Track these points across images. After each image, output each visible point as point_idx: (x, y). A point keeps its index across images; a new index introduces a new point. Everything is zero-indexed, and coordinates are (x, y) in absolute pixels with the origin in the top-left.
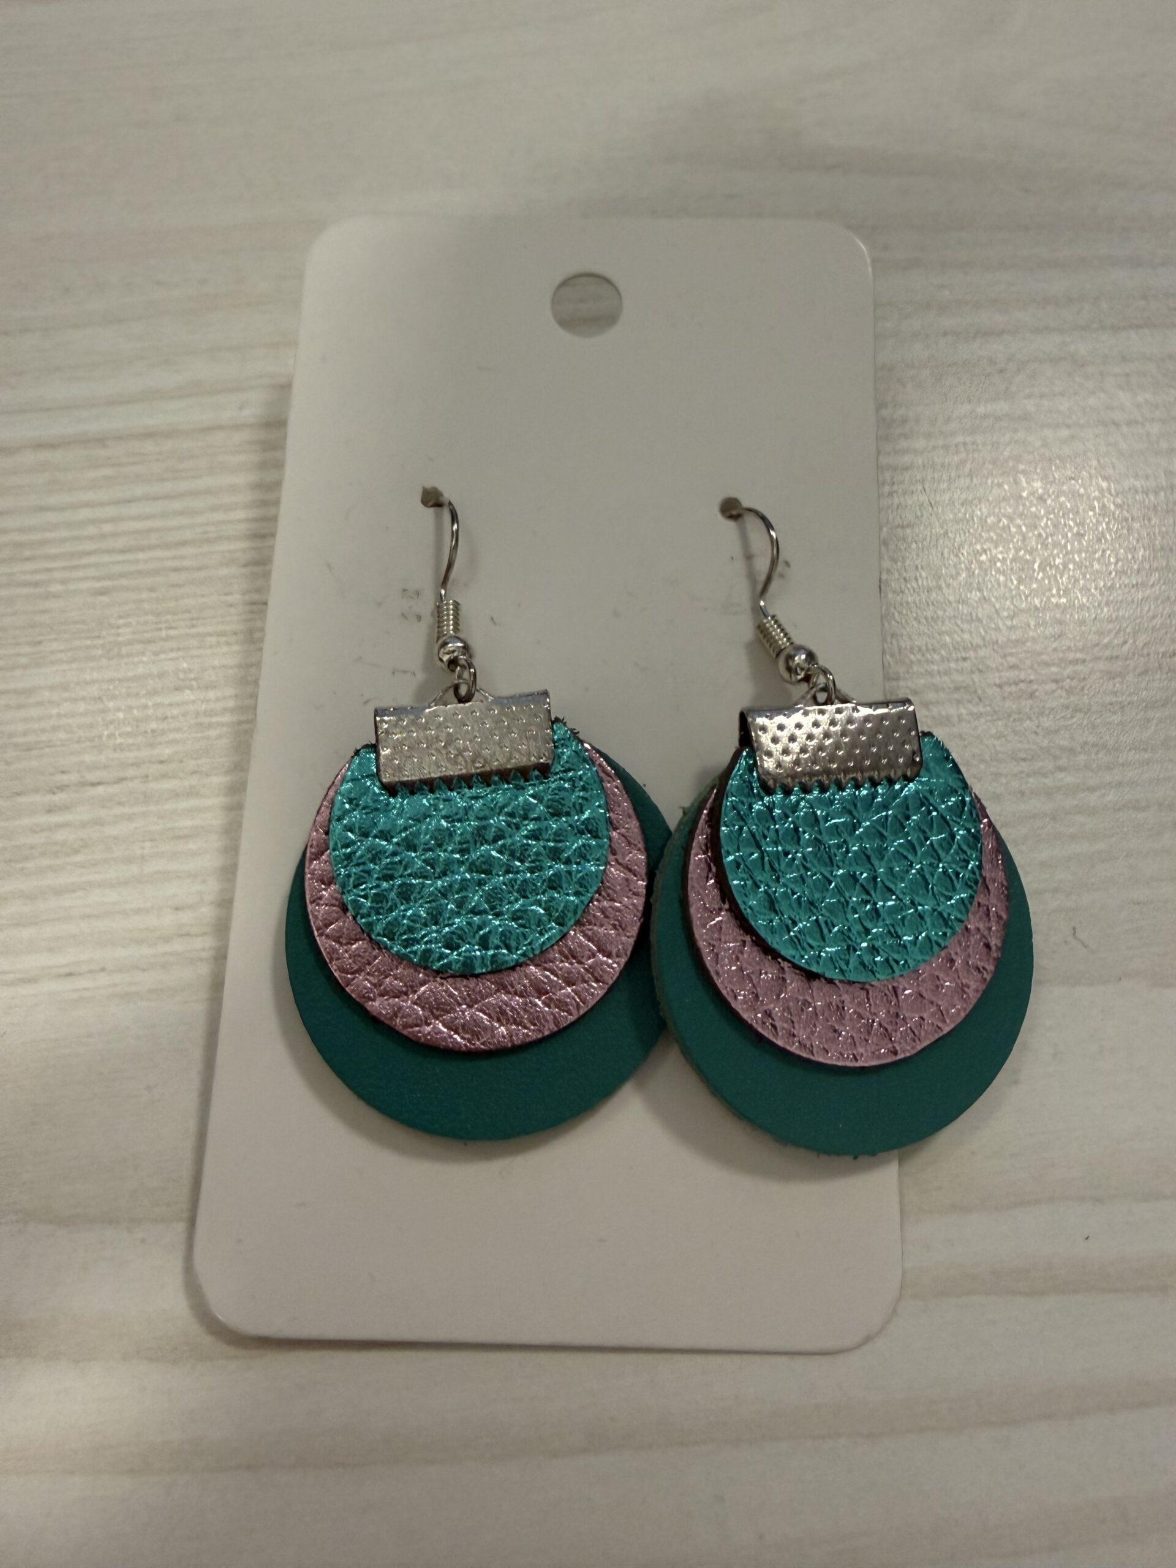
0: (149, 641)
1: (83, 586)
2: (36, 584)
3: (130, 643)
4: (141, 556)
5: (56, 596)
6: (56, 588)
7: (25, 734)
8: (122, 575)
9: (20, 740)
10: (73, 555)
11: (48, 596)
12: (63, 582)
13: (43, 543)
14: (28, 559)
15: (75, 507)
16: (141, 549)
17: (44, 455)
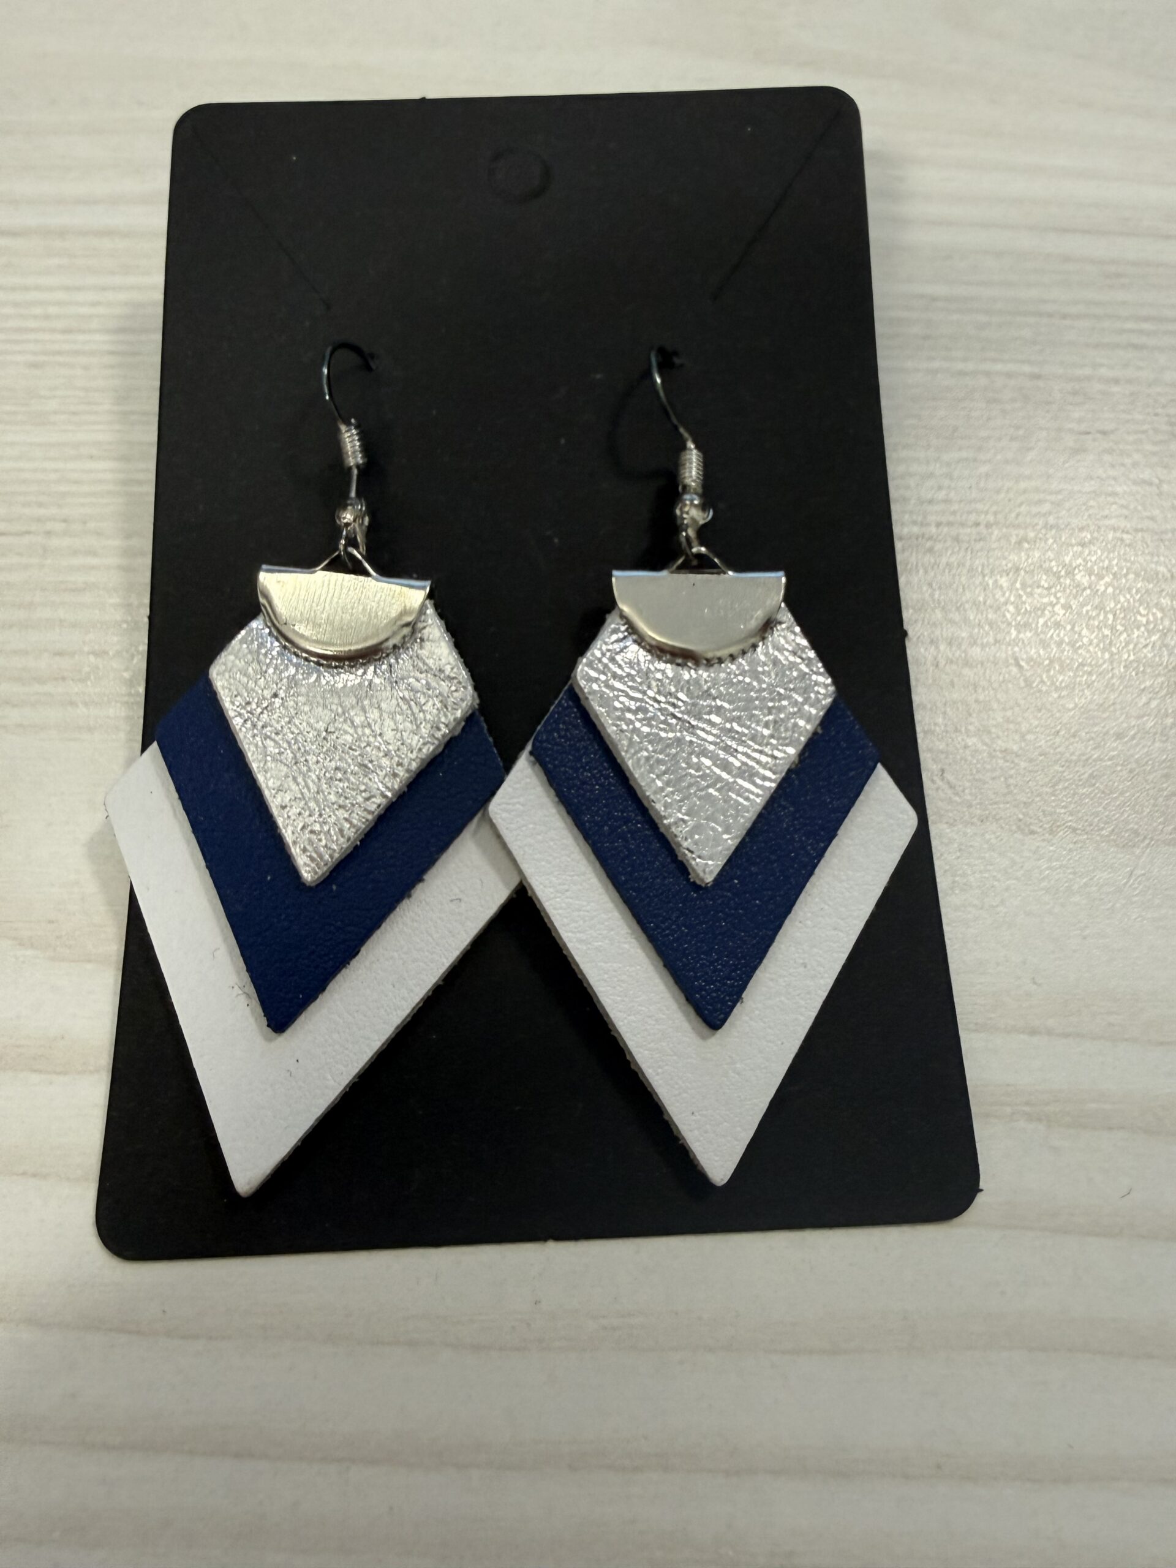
0: (74, 413)
3: (55, 413)
4: (81, 337)
8: (59, 353)
16: (83, 332)
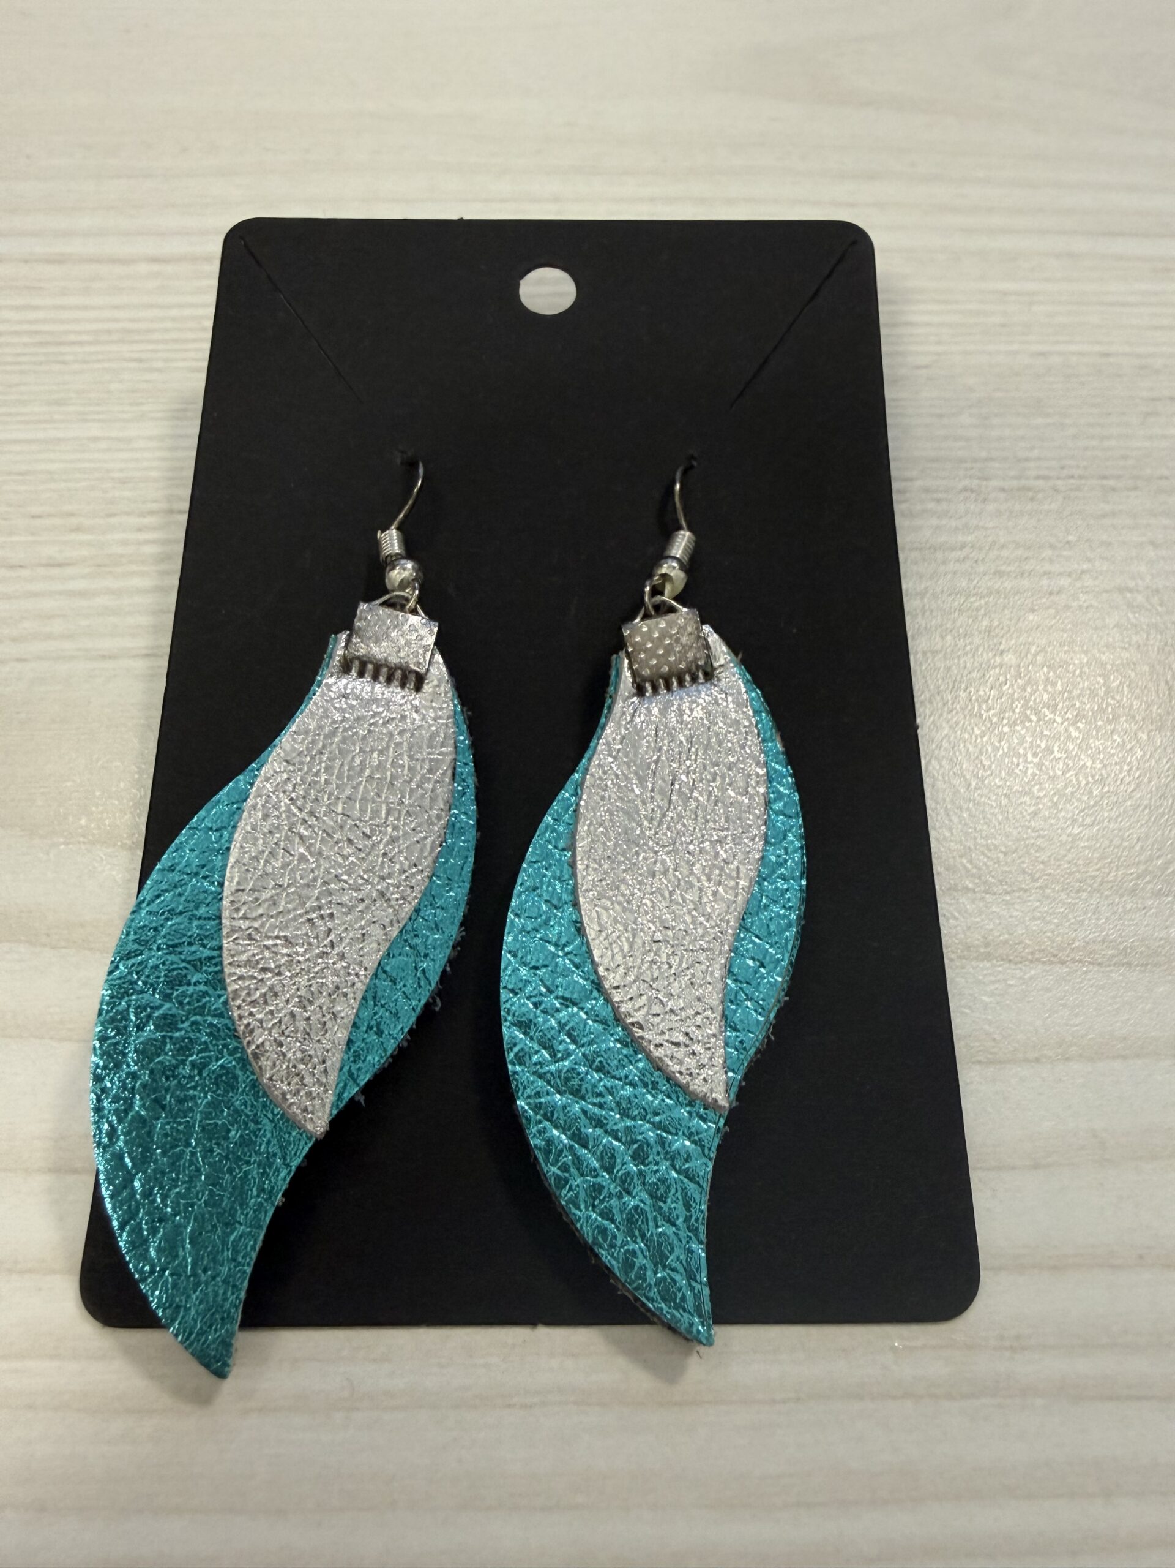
1: (181, 364)
2: (140, 360)
5: (159, 370)
6: (160, 365)
7: (121, 470)
9: (116, 475)
10: (175, 341)
11: (151, 370)
12: (166, 360)
13: (149, 331)
14: (136, 342)
15: (181, 306)
17: (156, 267)
